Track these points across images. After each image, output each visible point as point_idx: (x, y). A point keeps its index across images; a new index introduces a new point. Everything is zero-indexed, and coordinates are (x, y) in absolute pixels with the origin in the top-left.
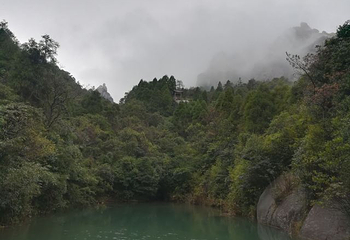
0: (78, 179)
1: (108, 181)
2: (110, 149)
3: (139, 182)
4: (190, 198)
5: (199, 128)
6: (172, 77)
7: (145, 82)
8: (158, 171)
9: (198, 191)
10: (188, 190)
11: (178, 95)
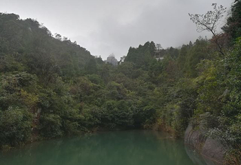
0: (70, 117)
1: (96, 117)
2: (100, 96)
3: (118, 117)
4: (156, 126)
5: (166, 77)
6: (152, 42)
7: (134, 48)
8: (132, 109)
9: (160, 121)
10: (154, 121)
11: (157, 54)
